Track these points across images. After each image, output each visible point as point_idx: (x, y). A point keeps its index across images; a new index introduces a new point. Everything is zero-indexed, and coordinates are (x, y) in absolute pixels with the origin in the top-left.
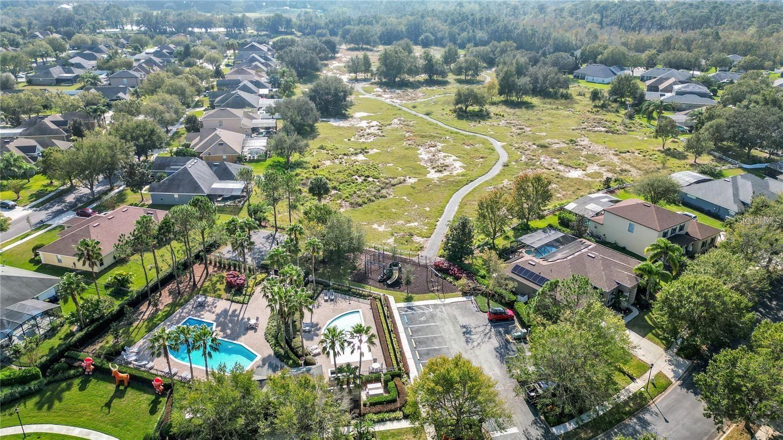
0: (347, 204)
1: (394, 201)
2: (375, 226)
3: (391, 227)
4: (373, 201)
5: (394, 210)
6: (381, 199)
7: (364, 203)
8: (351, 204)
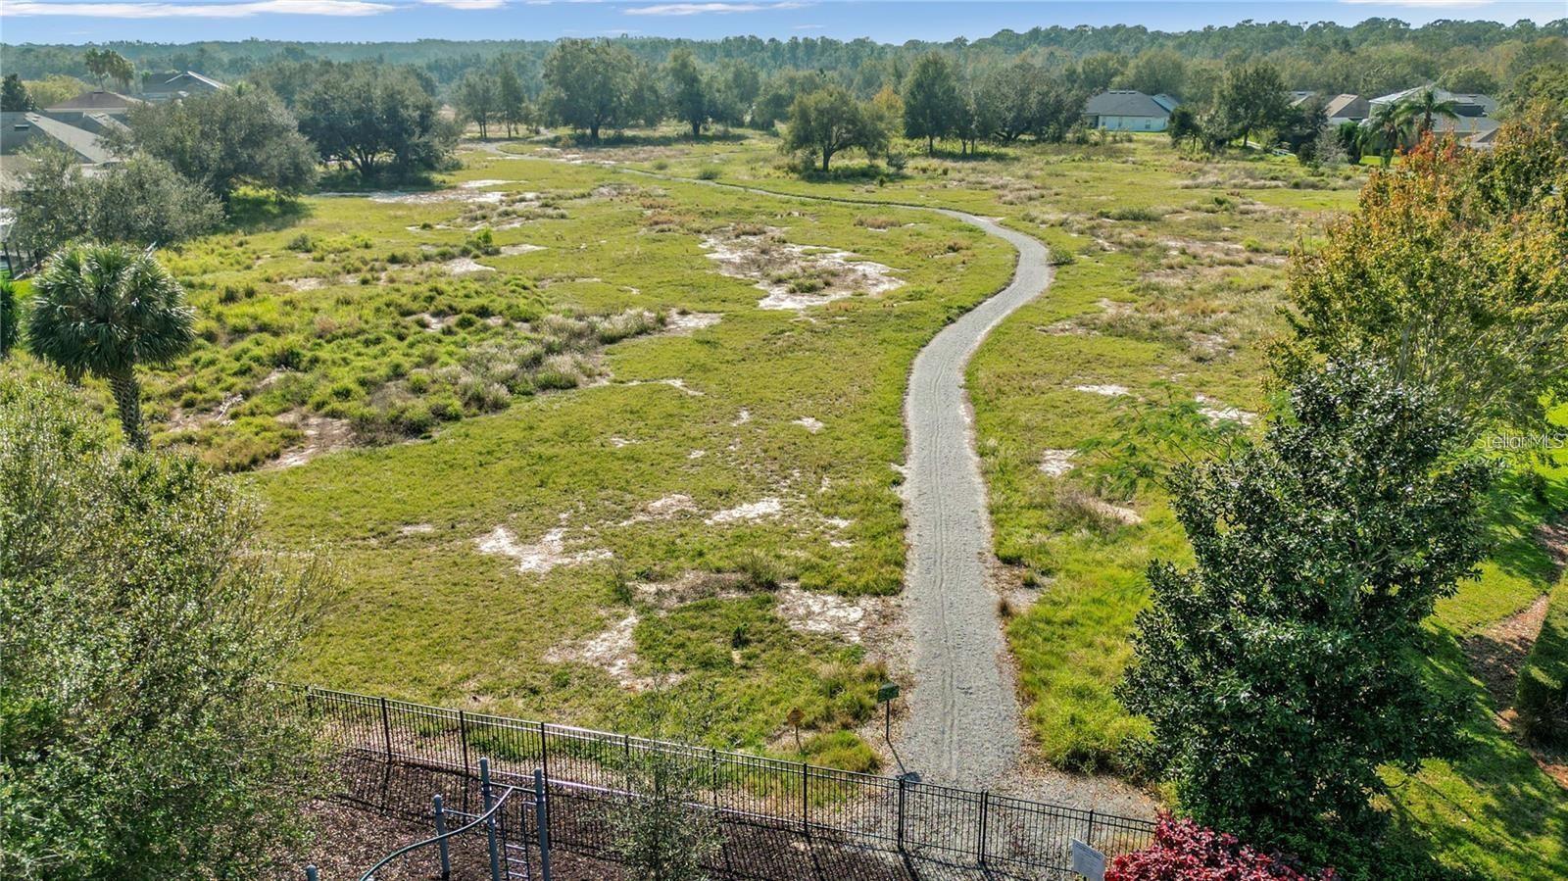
0: (338, 427)
1: (617, 401)
2: (498, 542)
3: (609, 541)
4: (498, 406)
5: (621, 443)
6: (541, 399)
7: (443, 416)
8: (362, 425)
